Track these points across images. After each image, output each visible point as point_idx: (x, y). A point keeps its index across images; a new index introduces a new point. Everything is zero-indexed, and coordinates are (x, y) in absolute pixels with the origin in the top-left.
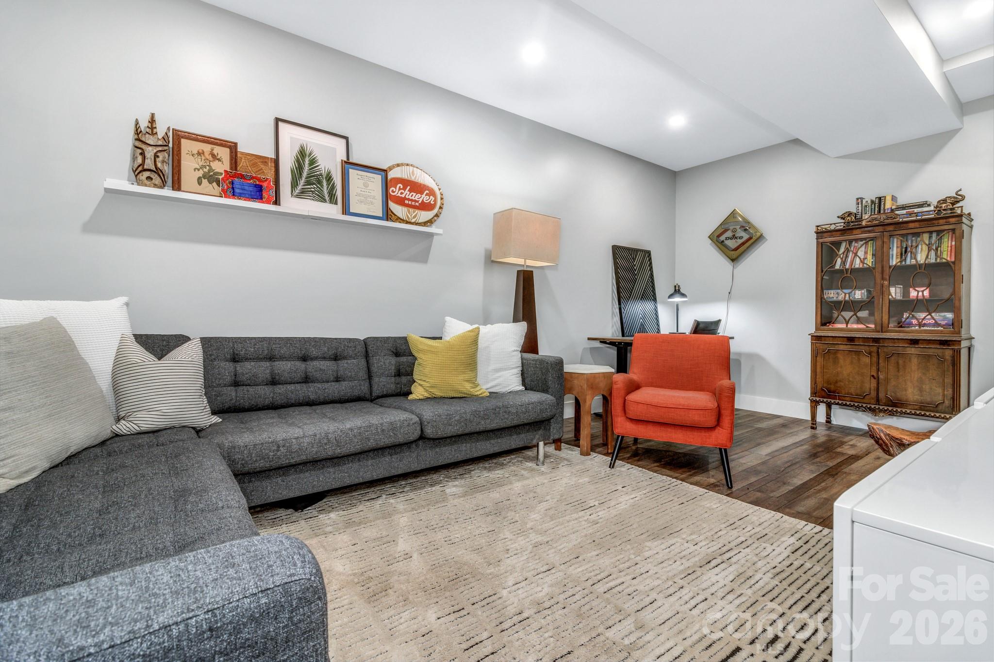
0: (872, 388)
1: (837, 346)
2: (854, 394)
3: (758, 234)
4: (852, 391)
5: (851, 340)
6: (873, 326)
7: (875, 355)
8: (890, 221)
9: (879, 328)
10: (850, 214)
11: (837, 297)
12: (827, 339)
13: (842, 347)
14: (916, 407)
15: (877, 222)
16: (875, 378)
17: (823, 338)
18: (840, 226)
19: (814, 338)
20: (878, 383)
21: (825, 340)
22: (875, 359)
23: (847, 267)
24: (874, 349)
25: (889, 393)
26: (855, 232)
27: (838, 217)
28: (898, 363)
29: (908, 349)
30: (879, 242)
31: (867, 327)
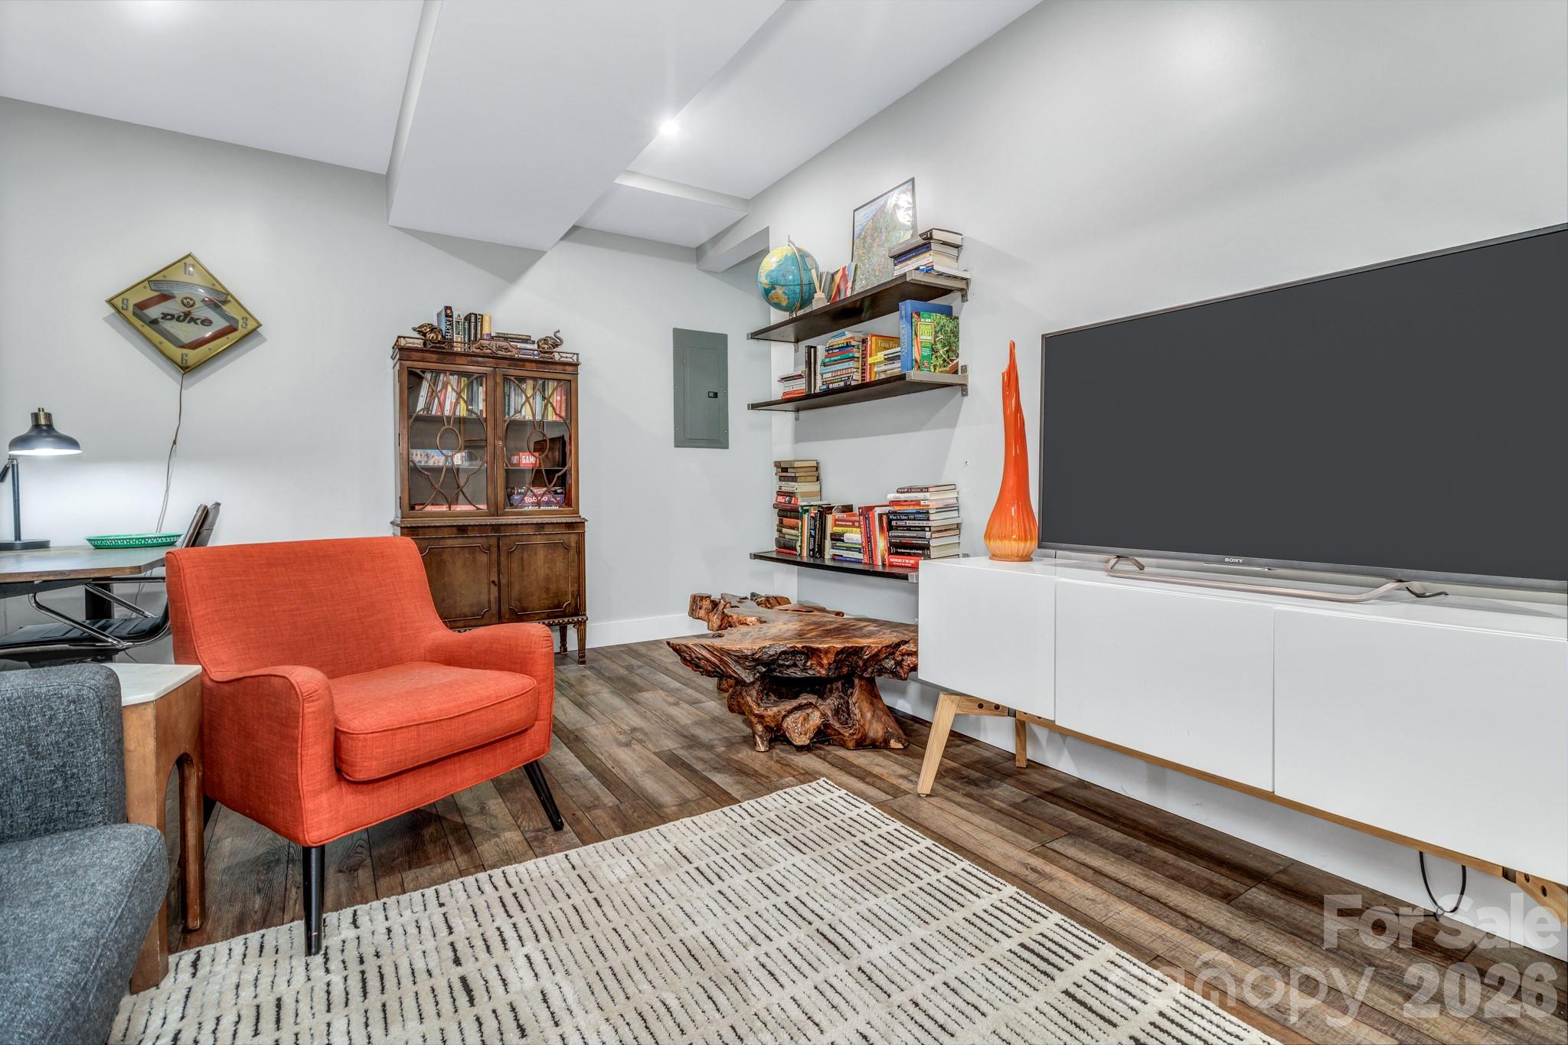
0: (493, 600)
1: (442, 542)
2: (469, 614)
3: (251, 325)
4: (466, 610)
5: (462, 529)
6: (483, 507)
7: (494, 550)
8: (503, 353)
9: (493, 509)
10: (433, 329)
11: (426, 462)
12: (427, 530)
13: (449, 543)
14: (543, 615)
15: (489, 351)
16: (495, 585)
17: (421, 531)
18: (418, 343)
19: (406, 531)
20: (499, 589)
21: (424, 534)
22: (494, 556)
23: (447, 413)
24: (494, 541)
25: (513, 604)
26: (459, 360)
27: (414, 329)
28: (522, 559)
29: (534, 537)
30: (491, 383)
31: (478, 509)
